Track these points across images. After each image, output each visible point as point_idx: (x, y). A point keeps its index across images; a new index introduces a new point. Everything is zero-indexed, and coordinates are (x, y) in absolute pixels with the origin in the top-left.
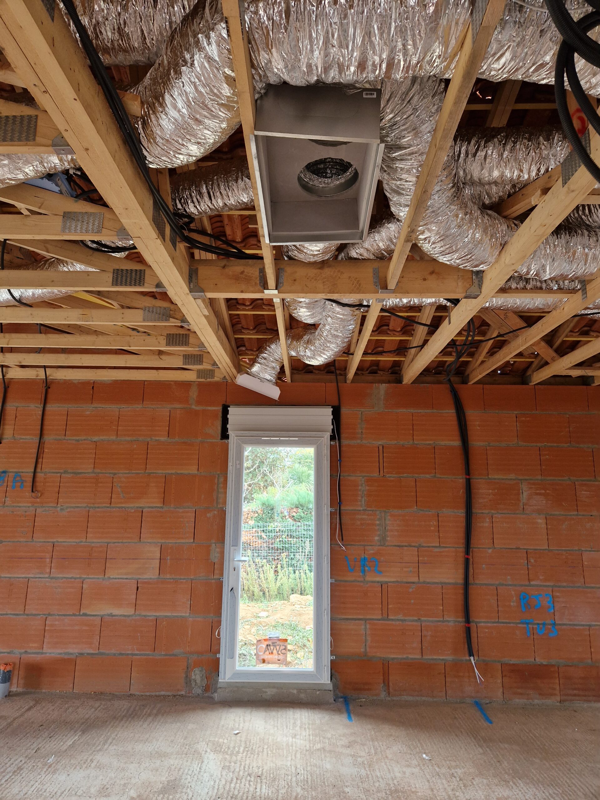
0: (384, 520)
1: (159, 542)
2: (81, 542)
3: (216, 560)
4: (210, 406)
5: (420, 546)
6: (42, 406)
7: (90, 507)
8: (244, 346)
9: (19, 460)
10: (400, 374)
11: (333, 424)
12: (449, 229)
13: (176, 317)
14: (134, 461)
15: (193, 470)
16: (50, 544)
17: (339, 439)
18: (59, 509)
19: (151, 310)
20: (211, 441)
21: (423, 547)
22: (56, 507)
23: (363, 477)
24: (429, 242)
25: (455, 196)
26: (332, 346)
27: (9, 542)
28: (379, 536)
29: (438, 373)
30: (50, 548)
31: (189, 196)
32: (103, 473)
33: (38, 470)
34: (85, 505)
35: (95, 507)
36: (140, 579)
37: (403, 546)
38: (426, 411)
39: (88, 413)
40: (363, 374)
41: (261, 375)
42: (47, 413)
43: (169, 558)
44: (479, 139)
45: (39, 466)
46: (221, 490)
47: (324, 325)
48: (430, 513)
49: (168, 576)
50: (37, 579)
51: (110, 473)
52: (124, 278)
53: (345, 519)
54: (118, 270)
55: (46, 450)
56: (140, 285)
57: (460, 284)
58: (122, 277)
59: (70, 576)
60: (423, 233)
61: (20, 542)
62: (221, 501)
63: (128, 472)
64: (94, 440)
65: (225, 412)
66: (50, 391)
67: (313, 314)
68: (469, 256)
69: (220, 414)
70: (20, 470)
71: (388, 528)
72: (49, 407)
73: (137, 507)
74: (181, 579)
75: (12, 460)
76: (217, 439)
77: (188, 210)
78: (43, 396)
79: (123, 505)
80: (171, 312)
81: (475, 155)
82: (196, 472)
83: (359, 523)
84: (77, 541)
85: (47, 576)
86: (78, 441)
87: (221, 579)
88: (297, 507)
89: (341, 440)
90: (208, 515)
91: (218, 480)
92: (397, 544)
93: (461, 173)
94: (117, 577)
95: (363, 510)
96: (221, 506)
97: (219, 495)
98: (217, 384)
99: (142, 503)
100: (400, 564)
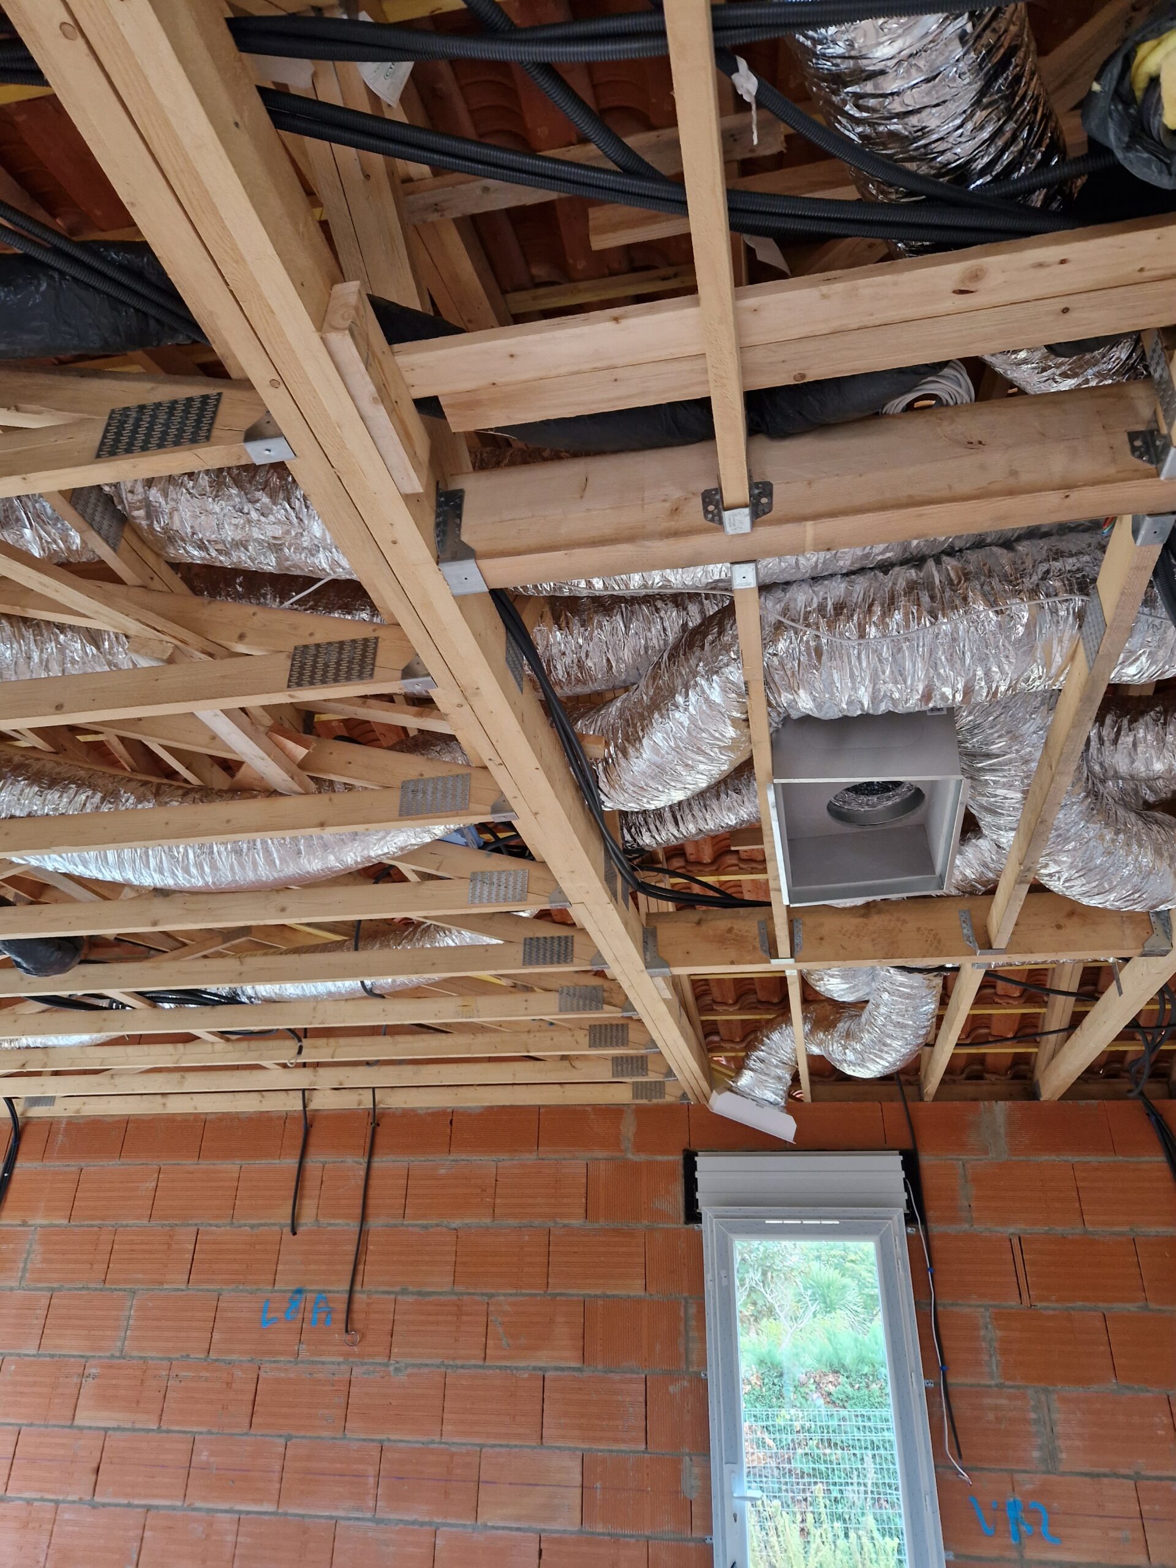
0: (1046, 1410)
1: (576, 1449)
2: (433, 1442)
3: (694, 1496)
4: (662, 1153)
5: (1137, 1478)
6: (366, 1160)
7: (447, 1366)
8: (717, 1033)
9: (324, 1267)
10: (1031, 1079)
11: (907, 1190)
12: (1091, 859)
13: (613, 1001)
14: (526, 1269)
15: (635, 1289)
16: (375, 1444)
17: (924, 1222)
18: (391, 1368)
19: (572, 991)
20: (665, 1226)
21: (1148, 1478)
22: (387, 1365)
23: (987, 1308)
24: (1059, 879)
25: (1093, 809)
26: (896, 1044)
27: (303, 1437)
28: (1040, 1448)
29: (1113, 1075)
30: (376, 1454)
31: (642, 823)
32: (470, 1294)
33: (358, 1287)
34: (438, 1361)
35: (457, 1367)
36: (544, 1530)
37: (1098, 1475)
38: (1102, 1159)
39: (442, 1171)
40: (954, 1081)
41: (758, 1093)
42: (374, 1173)
43: (598, 1485)
44: (1119, 717)
45: (359, 1278)
46: (693, 1334)
47: (877, 1006)
48: (1149, 1395)
49: (600, 1528)
50: (351, 1523)
51: (483, 1294)
52: (541, 952)
53: (962, 1407)
54: (531, 939)
55: (371, 1247)
56: (565, 962)
57: (1128, 932)
58: (538, 950)
59: (414, 1517)
60: (1046, 866)
61: (322, 1438)
62: (694, 1357)
63: (514, 1291)
64: (454, 1226)
65: (690, 1167)
66: (379, 1129)
67: (854, 987)
68: (1137, 895)
69: (680, 1171)
70: (327, 1288)
71: (1058, 1429)
72: (378, 1162)
73: (535, 1368)
74: (625, 1536)
75: (312, 1267)
76: (678, 1223)
77: (641, 843)
78: (368, 1140)
79: (508, 1364)
80: (605, 994)
81: (1115, 742)
82: (642, 1293)
83: (991, 1416)
84: (425, 1439)
85: (369, 1515)
86: (425, 1227)
87: (708, 1541)
88: (837, 1372)
89: (929, 1224)
90: (671, 1389)
91: (686, 1312)
92: (1086, 1469)
93: (1097, 768)
94: (501, 1524)
95: (996, 1386)
96: (694, 1369)
97: (691, 1345)
98: (668, 1109)
99: (543, 1359)
100: (1096, 1519)
